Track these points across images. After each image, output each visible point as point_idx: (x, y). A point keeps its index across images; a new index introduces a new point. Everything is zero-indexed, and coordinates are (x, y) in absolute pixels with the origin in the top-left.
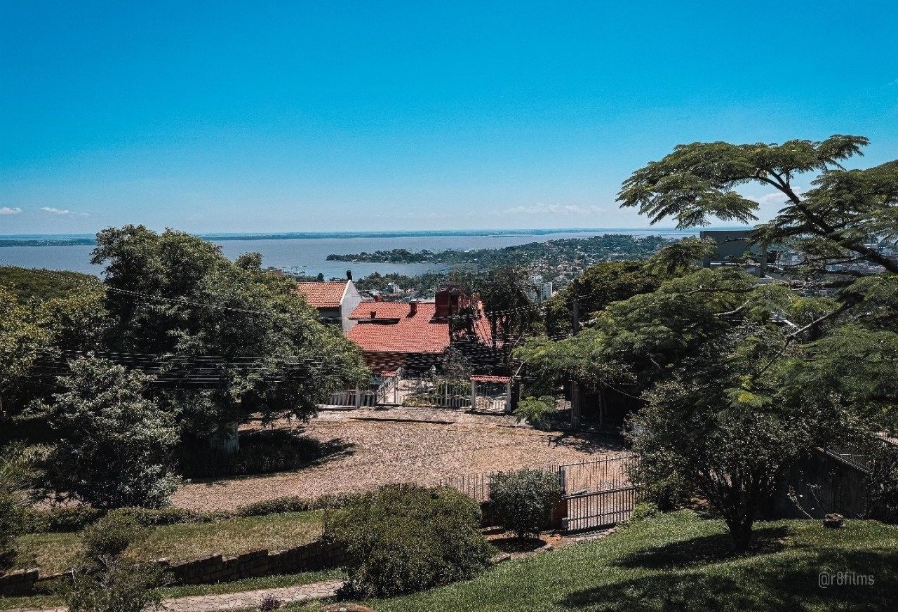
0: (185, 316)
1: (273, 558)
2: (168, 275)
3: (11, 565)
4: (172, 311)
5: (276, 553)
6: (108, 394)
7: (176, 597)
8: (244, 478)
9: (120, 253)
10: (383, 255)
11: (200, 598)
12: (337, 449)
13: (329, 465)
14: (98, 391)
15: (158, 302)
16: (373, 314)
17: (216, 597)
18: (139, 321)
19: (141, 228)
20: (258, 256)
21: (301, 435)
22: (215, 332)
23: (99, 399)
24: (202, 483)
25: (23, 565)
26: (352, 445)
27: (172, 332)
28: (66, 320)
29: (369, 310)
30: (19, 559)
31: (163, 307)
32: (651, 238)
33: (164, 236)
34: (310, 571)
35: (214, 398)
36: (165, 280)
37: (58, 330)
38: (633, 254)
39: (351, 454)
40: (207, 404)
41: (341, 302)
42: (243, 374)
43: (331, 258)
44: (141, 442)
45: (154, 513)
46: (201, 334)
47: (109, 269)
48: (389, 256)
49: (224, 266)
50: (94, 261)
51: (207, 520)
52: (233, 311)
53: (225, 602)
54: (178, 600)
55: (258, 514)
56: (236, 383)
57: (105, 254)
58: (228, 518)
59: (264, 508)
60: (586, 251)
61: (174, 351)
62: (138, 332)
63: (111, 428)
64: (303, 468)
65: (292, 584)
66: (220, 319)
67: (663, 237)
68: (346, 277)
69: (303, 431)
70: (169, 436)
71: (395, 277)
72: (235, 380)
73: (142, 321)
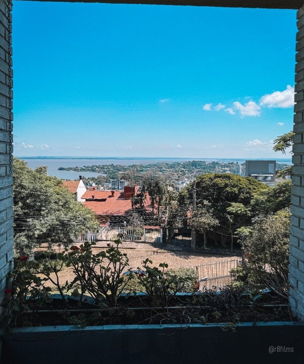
10: (87, 168)
16: (93, 197)
20: (45, 167)
29: (91, 195)
32: (214, 162)
38: (206, 170)
41: (77, 190)
43: (61, 169)
48: (90, 169)
60: (184, 168)
67: (219, 162)
68: (79, 178)
71: (93, 179)
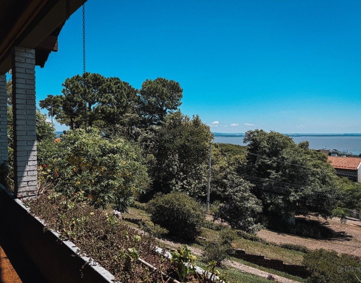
0: (275, 165)
1: (285, 265)
2: (269, 149)
3: (200, 235)
4: (269, 163)
5: (287, 264)
6: (238, 188)
7: (245, 265)
8: (294, 236)
9: (253, 140)
11: (253, 269)
12: (342, 236)
13: (334, 242)
14: (235, 187)
15: (265, 159)
17: (260, 271)
18: (257, 165)
19: (261, 131)
20: (307, 143)
21: (327, 226)
22: (286, 173)
23: (235, 189)
24: (276, 232)
25: (203, 236)
26: (351, 237)
27: (269, 171)
28: (239, 163)
30: (203, 234)
31: (266, 161)
33: (270, 133)
34: (301, 277)
35: (283, 199)
36: (268, 151)
37: (237, 166)
39: (349, 240)
40: (280, 201)
41: (358, 168)
42: (296, 192)
44: (247, 208)
45: (250, 235)
46: (280, 173)
47: (249, 145)
49: (293, 146)
50: (244, 142)
51: (267, 244)
52: (294, 165)
53: (262, 273)
54: (246, 266)
55: (288, 248)
56: (292, 195)
57: (248, 140)
58: (275, 246)
59: (291, 247)
61: (269, 178)
62: (257, 169)
63: (237, 201)
64: (321, 239)
65: (291, 279)
66: (289, 168)
69: (328, 224)
70: (259, 209)
72: (292, 193)
73: (258, 165)
